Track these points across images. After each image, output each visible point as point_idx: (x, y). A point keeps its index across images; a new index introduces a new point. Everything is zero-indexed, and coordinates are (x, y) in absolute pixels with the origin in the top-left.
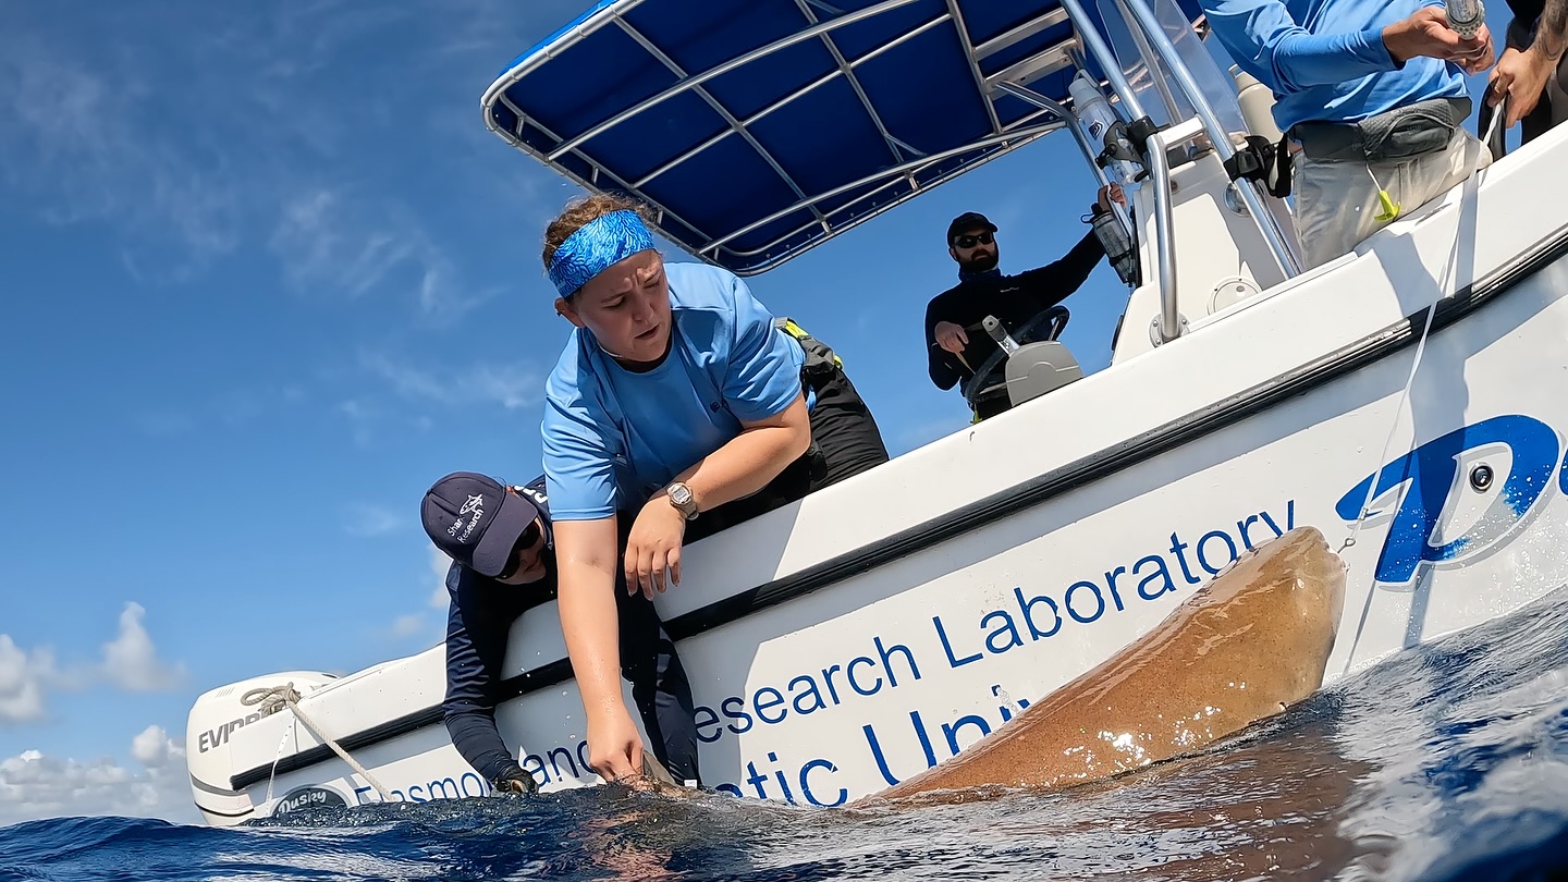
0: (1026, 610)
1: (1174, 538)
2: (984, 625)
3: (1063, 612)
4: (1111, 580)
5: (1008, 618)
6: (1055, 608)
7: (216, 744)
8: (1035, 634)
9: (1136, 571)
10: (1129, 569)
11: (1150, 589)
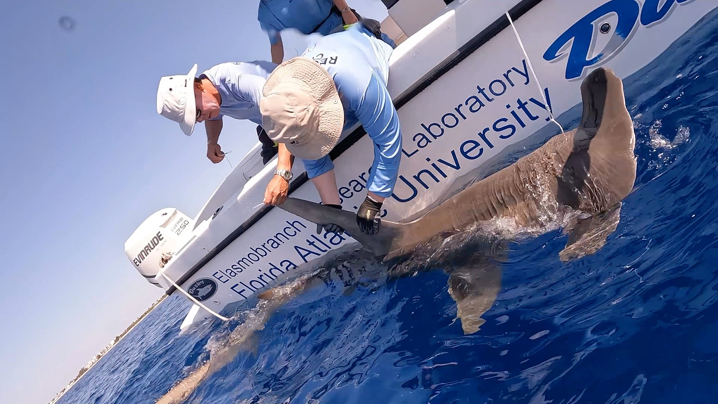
0: (428, 130)
1: (478, 87)
2: (414, 140)
3: (443, 126)
4: (458, 110)
5: (422, 135)
6: (439, 126)
7: (140, 262)
8: (435, 137)
9: (467, 103)
10: (464, 104)
11: (474, 108)
